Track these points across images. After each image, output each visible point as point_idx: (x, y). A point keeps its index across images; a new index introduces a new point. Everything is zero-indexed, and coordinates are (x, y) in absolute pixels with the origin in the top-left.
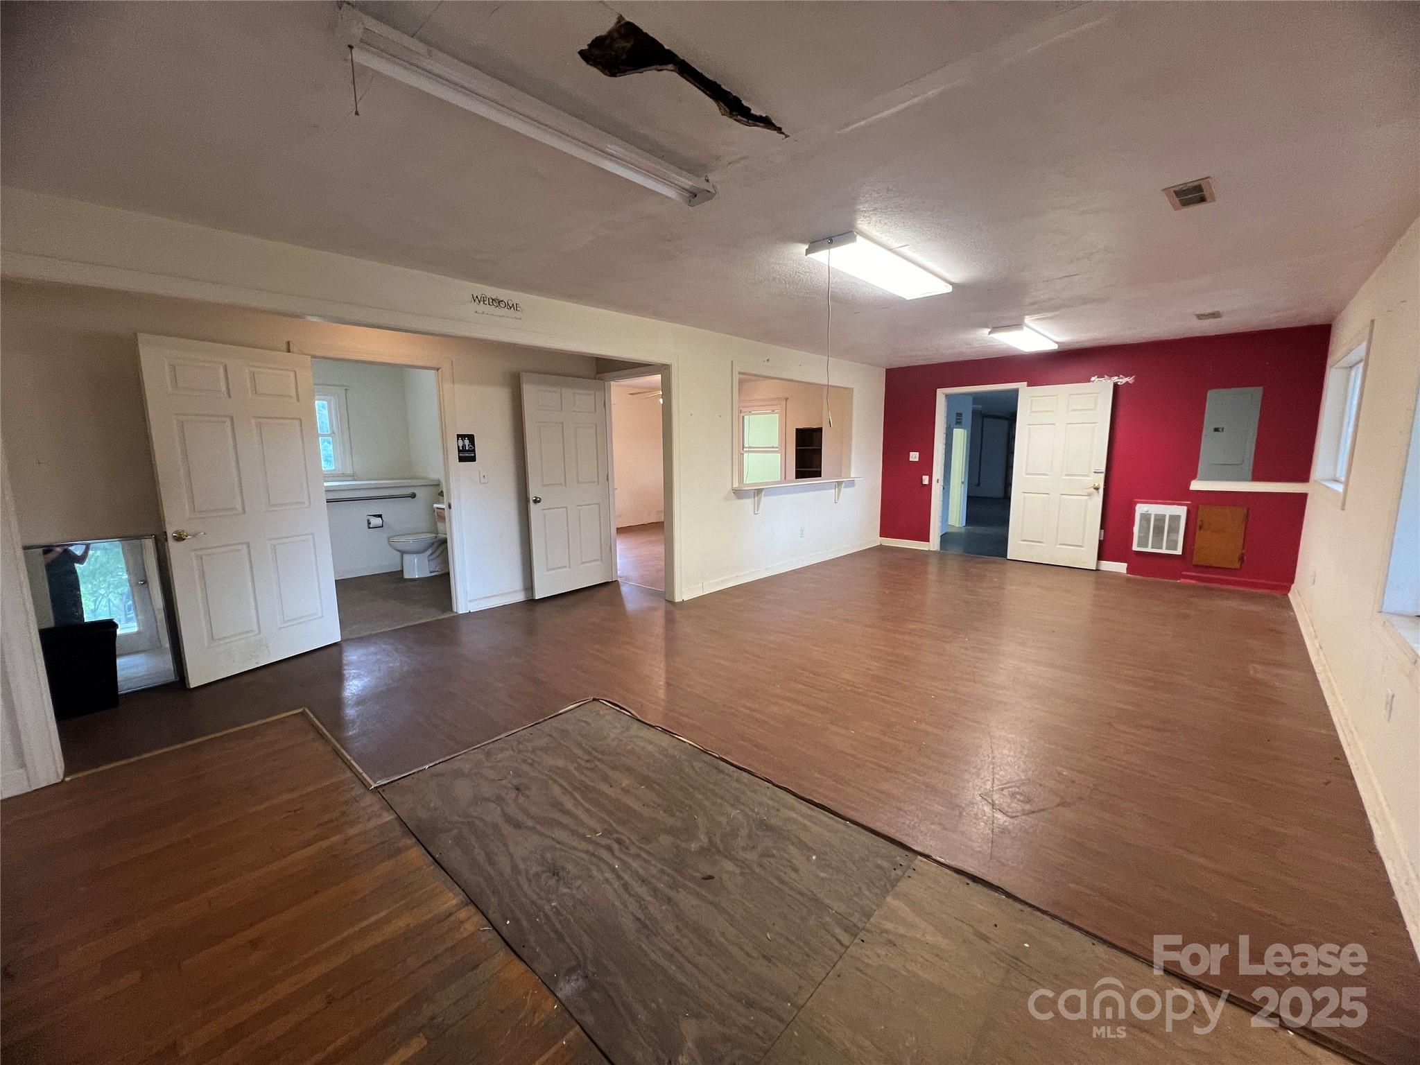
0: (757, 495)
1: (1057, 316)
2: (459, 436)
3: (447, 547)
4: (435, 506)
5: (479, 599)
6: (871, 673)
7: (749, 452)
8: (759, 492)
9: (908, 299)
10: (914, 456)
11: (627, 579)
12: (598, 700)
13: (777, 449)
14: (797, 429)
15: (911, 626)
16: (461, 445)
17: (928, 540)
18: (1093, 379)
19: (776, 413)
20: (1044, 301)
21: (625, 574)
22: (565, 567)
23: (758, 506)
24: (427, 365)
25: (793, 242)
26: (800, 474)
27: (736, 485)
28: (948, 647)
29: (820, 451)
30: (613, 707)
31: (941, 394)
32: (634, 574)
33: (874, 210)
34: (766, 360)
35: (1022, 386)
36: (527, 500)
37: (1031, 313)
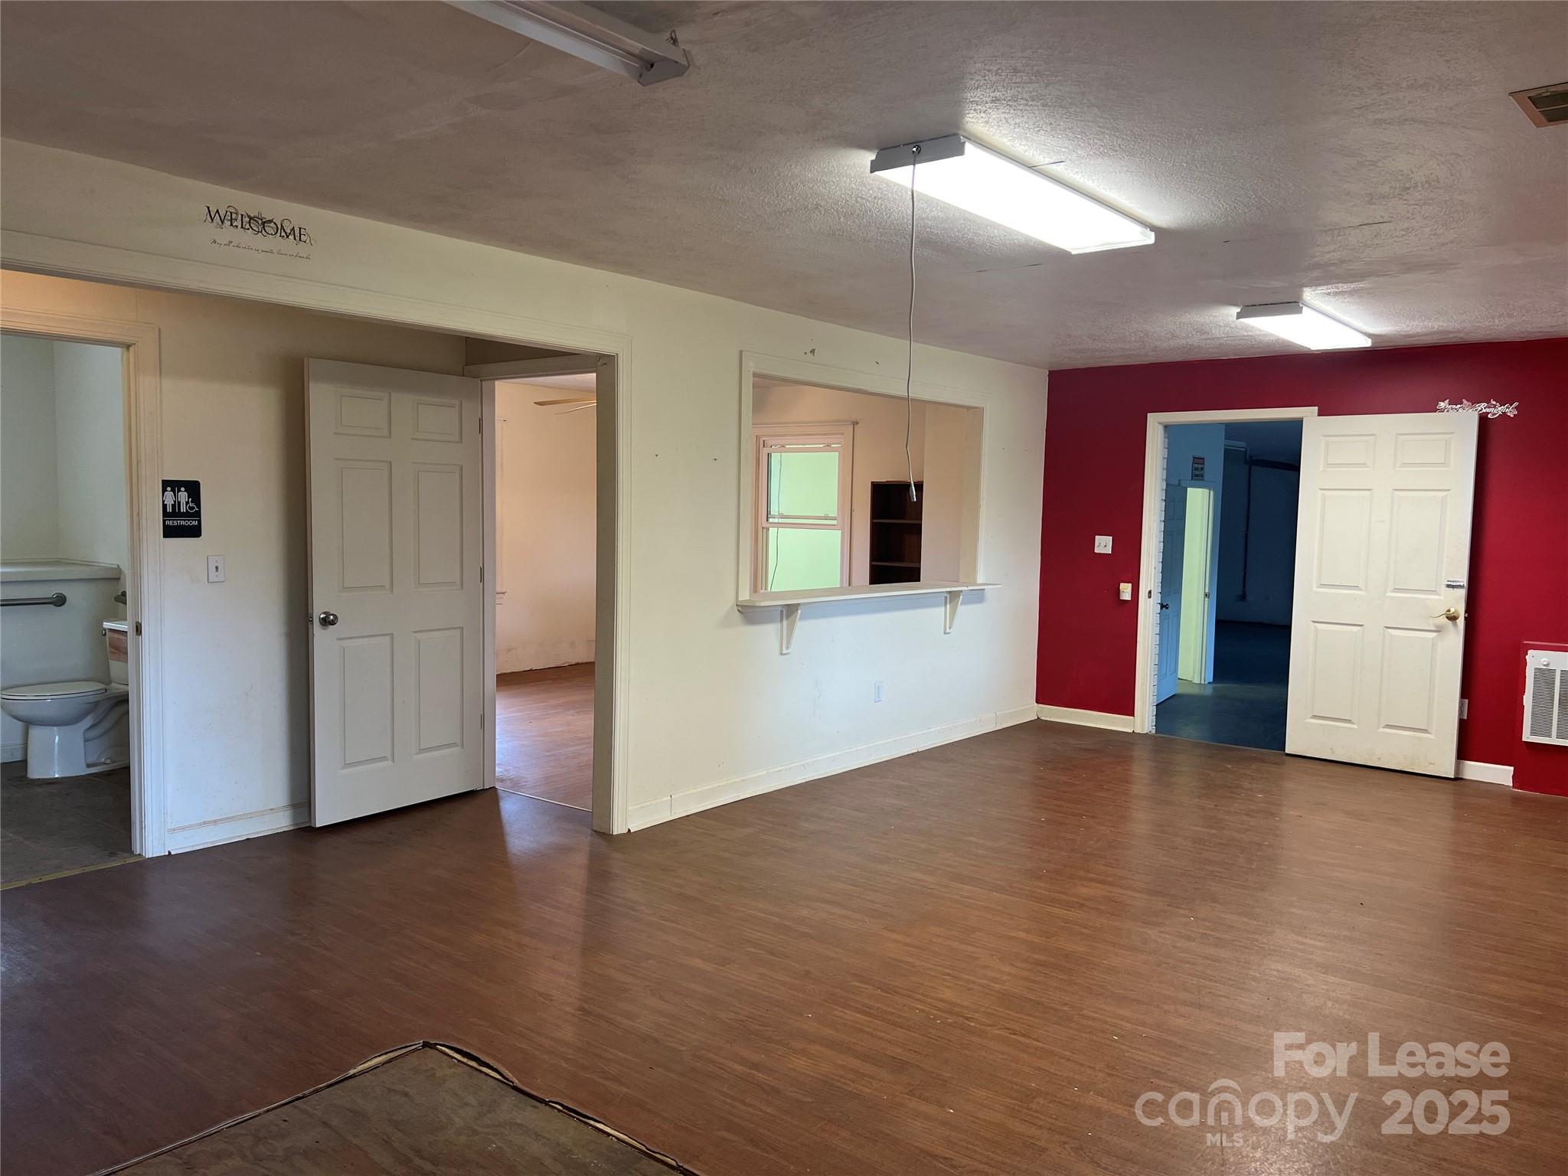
0: (787, 618)
1: (1362, 289)
2: (166, 484)
3: (128, 713)
4: (107, 625)
5: (191, 827)
6: (997, 986)
7: (778, 525)
8: (790, 611)
9: (1074, 252)
10: (1104, 544)
11: (516, 784)
12: (433, 1046)
13: (835, 522)
14: (872, 482)
15: (1084, 891)
16: (170, 501)
17: (1130, 712)
18: (1442, 405)
19: (834, 450)
20: (1334, 264)
21: (512, 774)
22: (384, 759)
23: (788, 643)
24: (108, 337)
25: (845, 147)
26: (880, 575)
27: (745, 596)
28: (1152, 933)
29: (917, 529)
30: (465, 1060)
31: (1156, 424)
32: (531, 775)
33: (993, 101)
34: (808, 352)
35: (1308, 414)
36: (308, 619)
37: (1315, 283)
